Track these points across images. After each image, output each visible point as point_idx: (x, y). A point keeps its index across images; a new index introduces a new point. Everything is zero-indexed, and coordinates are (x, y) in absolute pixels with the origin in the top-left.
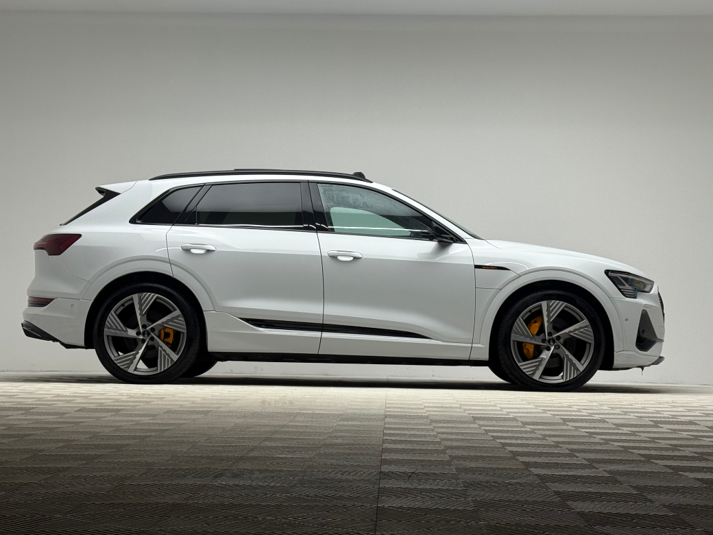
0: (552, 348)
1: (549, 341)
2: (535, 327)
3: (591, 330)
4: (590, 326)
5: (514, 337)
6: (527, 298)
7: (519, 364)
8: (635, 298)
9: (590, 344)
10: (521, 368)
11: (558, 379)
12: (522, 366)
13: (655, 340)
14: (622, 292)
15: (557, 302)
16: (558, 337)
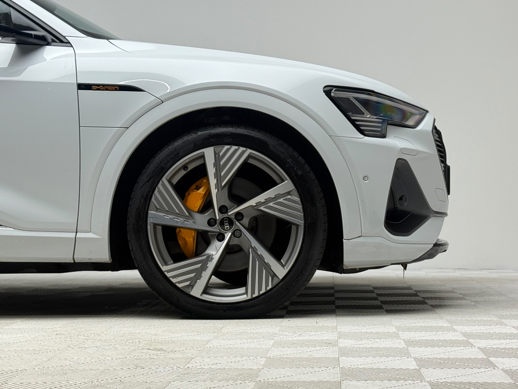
0: (228, 236)
1: (222, 223)
2: (196, 198)
3: (298, 199)
4: (295, 192)
5: (155, 216)
6: (178, 143)
7: (164, 268)
8: (384, 136)
9: (297, 226)
10: (168, 275)
11: (237, 295)
12: (168, 271)
13: (424, 212)
14: (358, 128)
15: (234, 148)
16: (239, 216)
